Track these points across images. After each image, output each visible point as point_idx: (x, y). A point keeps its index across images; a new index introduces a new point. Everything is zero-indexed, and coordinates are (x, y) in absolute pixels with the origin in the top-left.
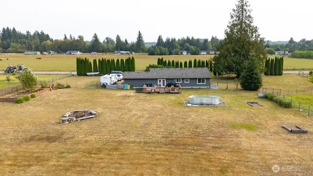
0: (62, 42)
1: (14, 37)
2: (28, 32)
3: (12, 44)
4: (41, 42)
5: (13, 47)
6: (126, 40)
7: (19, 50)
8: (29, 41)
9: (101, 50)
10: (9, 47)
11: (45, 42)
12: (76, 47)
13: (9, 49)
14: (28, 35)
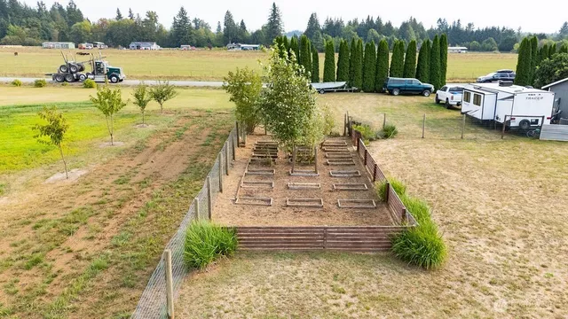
0: (114, 24)
1: (13, 14)
2: (41, 5)
3: (11, 27)
4: (70, 24)
5: (14, 34)
6: (242, 23)
7: (28, 40)
8: (45, 23)
9: (195, 42)
10: (5, 34)
11: (78, 24)
12: (143, 35)
13: (7, 37)
14: (40, 9)
